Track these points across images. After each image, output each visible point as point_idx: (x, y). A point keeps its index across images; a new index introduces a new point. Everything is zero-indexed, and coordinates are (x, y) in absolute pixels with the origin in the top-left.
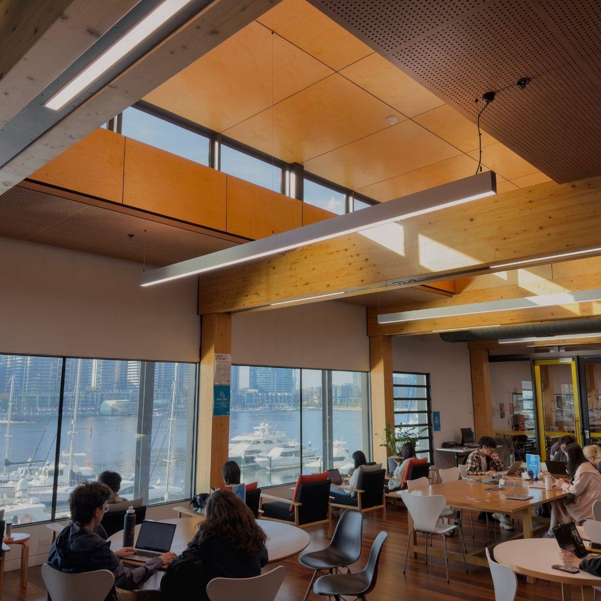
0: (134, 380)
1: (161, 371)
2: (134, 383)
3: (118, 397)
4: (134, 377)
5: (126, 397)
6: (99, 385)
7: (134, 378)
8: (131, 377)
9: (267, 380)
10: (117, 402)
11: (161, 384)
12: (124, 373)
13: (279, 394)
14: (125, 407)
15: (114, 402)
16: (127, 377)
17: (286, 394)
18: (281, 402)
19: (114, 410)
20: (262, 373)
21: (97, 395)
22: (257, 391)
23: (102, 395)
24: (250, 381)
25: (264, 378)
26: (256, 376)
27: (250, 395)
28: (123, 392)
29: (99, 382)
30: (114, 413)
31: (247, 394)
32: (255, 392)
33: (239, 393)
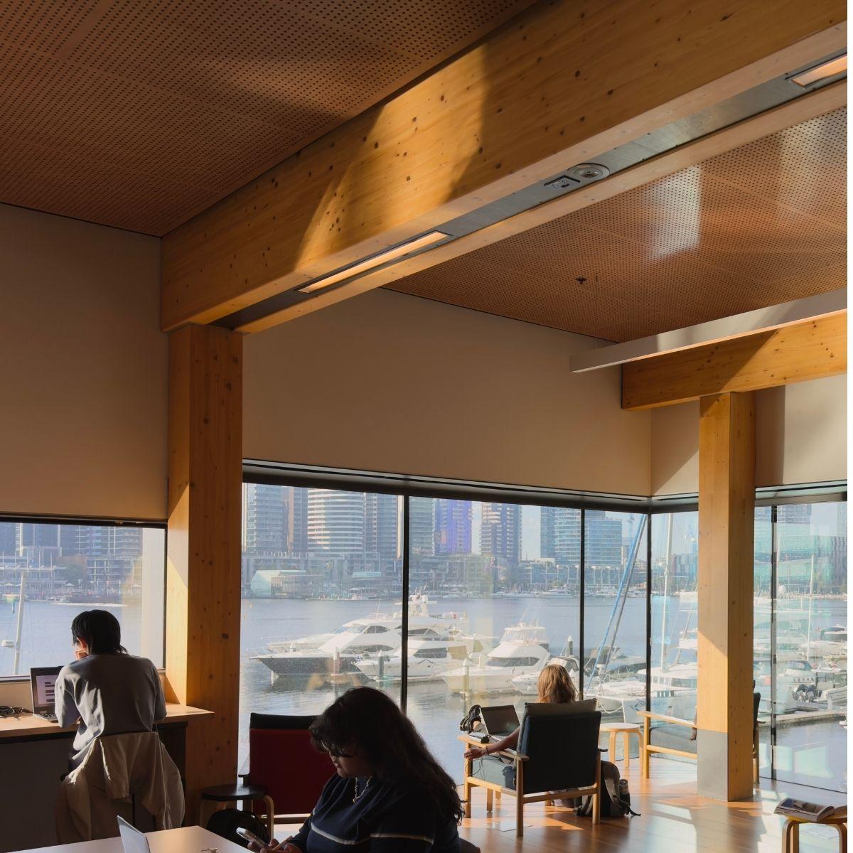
0: (320, 535)
1: (371, 520)
2: (320, 540)
3: (287, 565)
4: (320, 530)
5: (303, 565)
6: (252, 543)
7: (320, 532)
8: (313, 530)
9: (572, 540)
10: (281, 573)
11: (371, 544)
12: (300, 522)
13: (594, 567)
14: (296, 582)
15: (274, 573)
16: (307, 530)
17: (609, 567)
18: (597, 582)
19: (275, 589)
20: (564, 528)
21: (248, 560)
22: (552, 560)
23: (258, 561)
24: (542, 542)
25: (567, 536)
26: (553, 532)
27: (540, 568)
28: (298, 556)
29: (252, 538)
30: (277, 594)
31: (534, 565)
32: (549, 563)
33: (520, 565)
